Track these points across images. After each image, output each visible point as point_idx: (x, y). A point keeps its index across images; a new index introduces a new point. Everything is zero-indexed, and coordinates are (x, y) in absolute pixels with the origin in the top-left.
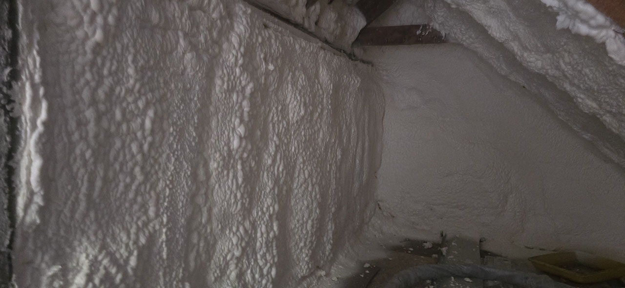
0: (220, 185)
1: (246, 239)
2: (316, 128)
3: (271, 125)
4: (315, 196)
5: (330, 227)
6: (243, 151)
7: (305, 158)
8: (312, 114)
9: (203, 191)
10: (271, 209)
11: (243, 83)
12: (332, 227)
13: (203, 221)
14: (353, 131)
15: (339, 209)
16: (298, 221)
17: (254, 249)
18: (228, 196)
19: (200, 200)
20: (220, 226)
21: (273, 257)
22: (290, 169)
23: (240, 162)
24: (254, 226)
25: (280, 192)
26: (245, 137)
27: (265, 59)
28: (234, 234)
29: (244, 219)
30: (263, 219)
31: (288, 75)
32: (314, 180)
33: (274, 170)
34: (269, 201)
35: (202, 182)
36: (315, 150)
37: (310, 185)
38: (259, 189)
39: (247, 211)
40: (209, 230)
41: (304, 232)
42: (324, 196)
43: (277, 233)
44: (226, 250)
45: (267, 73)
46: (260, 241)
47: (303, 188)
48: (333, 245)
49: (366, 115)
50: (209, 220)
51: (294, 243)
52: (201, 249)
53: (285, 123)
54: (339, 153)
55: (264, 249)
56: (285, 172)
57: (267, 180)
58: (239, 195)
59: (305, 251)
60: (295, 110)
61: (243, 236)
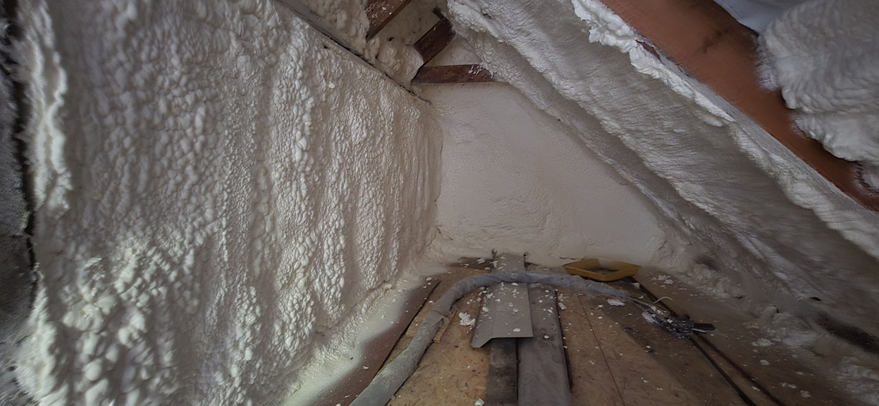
0: (283, 195)
1: (313, 250)
2: (379, 152)
3: (334, 144)
4: (380, 215)
5: (395, 245)
6: (306, 165)
7: (369, 179)
8: (374, 137)
9: (265, 200)
10: (337, 223)
11: (303, 97)
12: (396, 246)
13: (267, 229)
14: (414, 159)
15: (403, 230)
16: (364, 237)
17: (321, 260)
18: (292, 207)
19: (263, 208)
20: (285, 236)
21: (341, 268)
22: (354, 188)
23: (303, 175)
24: (320, 237)
25: (345, 208)
26: (307, 151)
27: (325, 76)
28: (300, 244)
29: (310, 230)
30: (329, 233)
31: (350, 97)
32: (378, 201)
33: (338, 188)
34: (334, 216)
35: (263, 191)
36: (378, 173)
37: (375, 204)
38: (324, 204)
39: (312, 223)
40: (273, 239)
41: (371, 248)
42: (388, 215)
43: (343, 246)
44: (293, 259)
45: (328, 92)
46: (327, 253)
47: (368, 207)
48: (398, 261)
49: (426, 147)
50: (273, 229)
51: (360, 258)
52: (266, 256)
53: (347, 142)
54: (401, 178)
55: (331, 261)
56: (349, 190)
57: (331, 197)
58: (303, 207)
59: (372, 265)
60: (358, 132)
61: (310, 247)
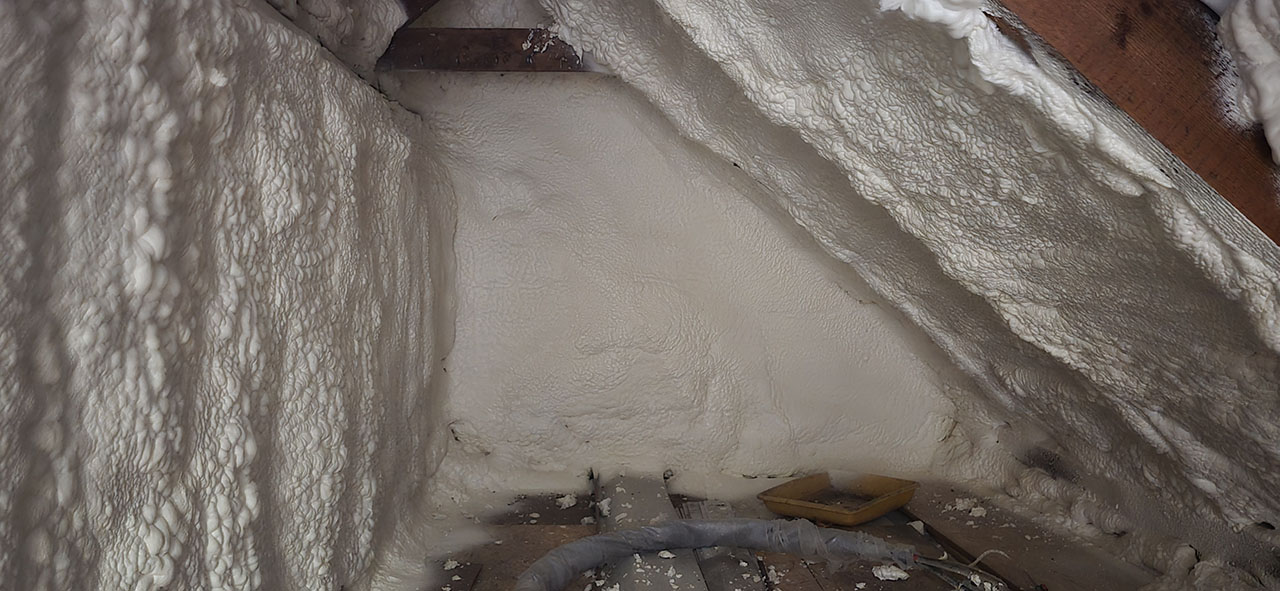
0: (100, 394)
1: (182, 538)
2: (326, 249)
3: (221, 235)
4: (336, 415)
5: (367, 488)
6: (160, 300)
7: (306, 323)
8: (315, 213)
9: (53, 412)
10: (238, 452)
11: (150, 112)
12: (370, 489)
13: (61, 497)
14: (400, 261)
15: (381, 446)
16: (299, 479)
17: (202, 561)
18: (126, 425)
19: (48, 438)
20: (108, 510)
21: (250, 576)
22: (273, 350)
23: (151, 331)
24: (196, 498)
25: (255, 407)
26: (162, 261)
27: (199, 54)
28: (147, 525)
29: (171, 484)
30: (218, 481)
31: (257, 108)
32: (330, 376)
33: (236, 354)
34: (231, 432)
35: (50, 386)
36: (326, 306)
37: (322, 389)
38: (204, 405)
39: (177, 461)
40: (77, 523)
41: (315, 505)
42: (351, 411)
43: (255, 513)
44: (129, 573)
45: (208, 96)
46: (215, 538)
47: (306, 397)
48: (375, 530)
49: (424, 228)
50: (77, 495)
51: (290, 537)
52: (60, 577)
53: (254, 230)
54: (376, 312)
55: (227, 559)
56: (262, 358)
57: (221, 381)
58: (156, 420)
59: (319, 552)
60: (278, 202)
61: (174, 530)
